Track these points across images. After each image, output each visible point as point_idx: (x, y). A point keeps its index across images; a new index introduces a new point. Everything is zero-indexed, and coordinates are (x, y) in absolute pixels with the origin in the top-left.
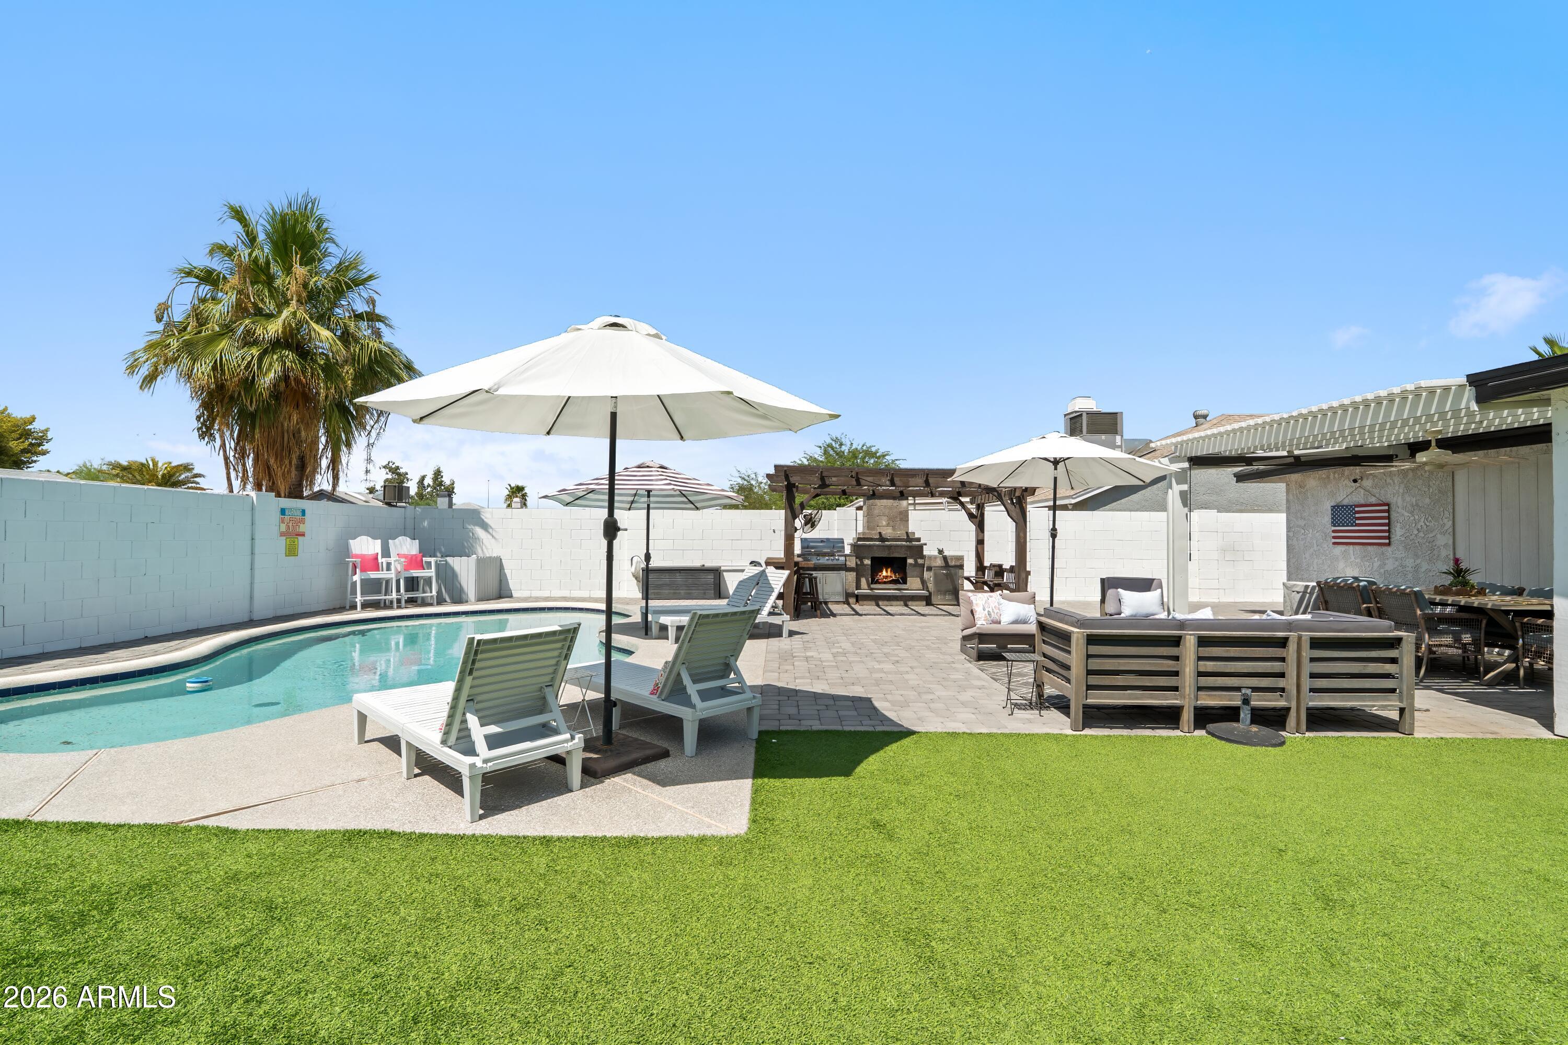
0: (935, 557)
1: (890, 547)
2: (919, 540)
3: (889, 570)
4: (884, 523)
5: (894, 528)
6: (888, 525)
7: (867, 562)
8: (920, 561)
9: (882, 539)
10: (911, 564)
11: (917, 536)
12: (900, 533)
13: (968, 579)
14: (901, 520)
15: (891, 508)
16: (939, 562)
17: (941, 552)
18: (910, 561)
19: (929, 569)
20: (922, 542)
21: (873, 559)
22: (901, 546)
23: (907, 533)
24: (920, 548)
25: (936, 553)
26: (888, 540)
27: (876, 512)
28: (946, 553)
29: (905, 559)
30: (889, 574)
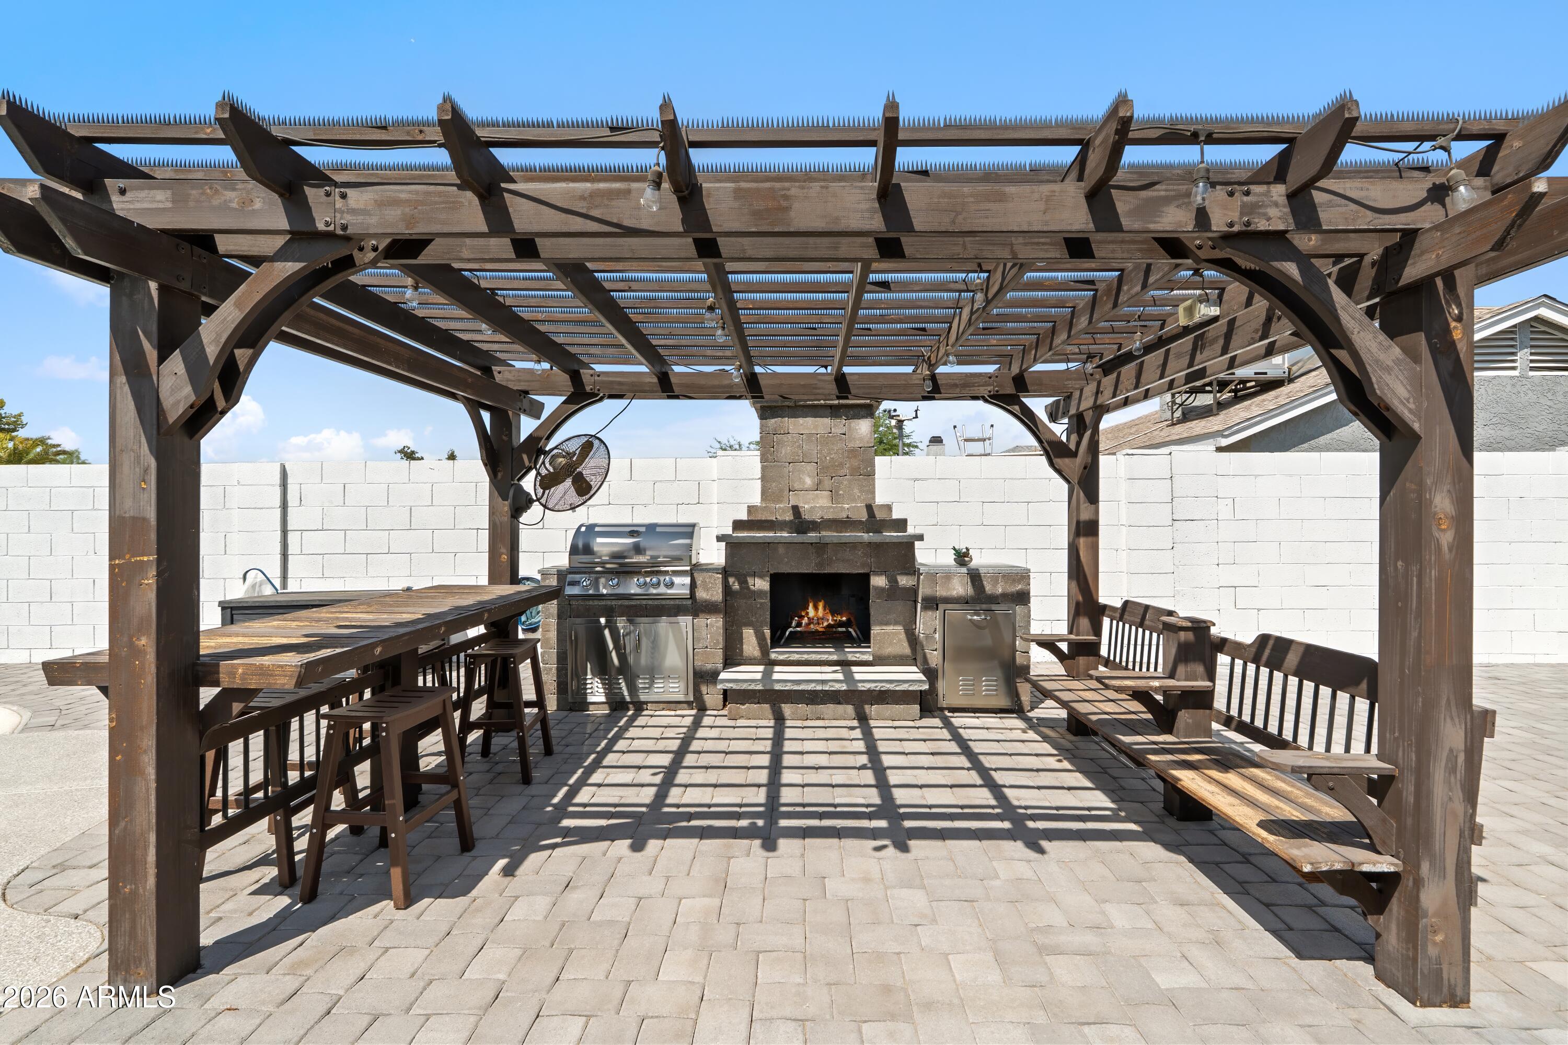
0: (948, 576)
1: (820, 547)
2: (901, 524)
3: (821, 605)
4: (808, 481)
5: (834, 494)
6: (818, 487)
7: (761, 584)
8: (904, 581)
9: (800, 524)
10: (880, 590)
11: (896, 515)
12: (853, 508)
13: (1049, 644)
14: (855, 472)
15: (827, 439)
16: (960, 587)
17: (962, 557)
18: (878, 581)
19: (932, 603)
20: (911, 530)
21: (776, 580)
22: (853, 546)
23: (869, 508)
24: (907, 548)
25: (949, 559)
26: (814, 526)
27: (786, 451)
28: (978, 560)
29: (866, 578)
30: (821, 613)
